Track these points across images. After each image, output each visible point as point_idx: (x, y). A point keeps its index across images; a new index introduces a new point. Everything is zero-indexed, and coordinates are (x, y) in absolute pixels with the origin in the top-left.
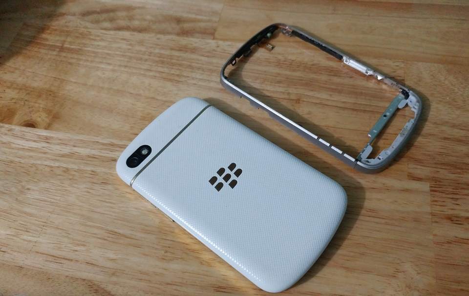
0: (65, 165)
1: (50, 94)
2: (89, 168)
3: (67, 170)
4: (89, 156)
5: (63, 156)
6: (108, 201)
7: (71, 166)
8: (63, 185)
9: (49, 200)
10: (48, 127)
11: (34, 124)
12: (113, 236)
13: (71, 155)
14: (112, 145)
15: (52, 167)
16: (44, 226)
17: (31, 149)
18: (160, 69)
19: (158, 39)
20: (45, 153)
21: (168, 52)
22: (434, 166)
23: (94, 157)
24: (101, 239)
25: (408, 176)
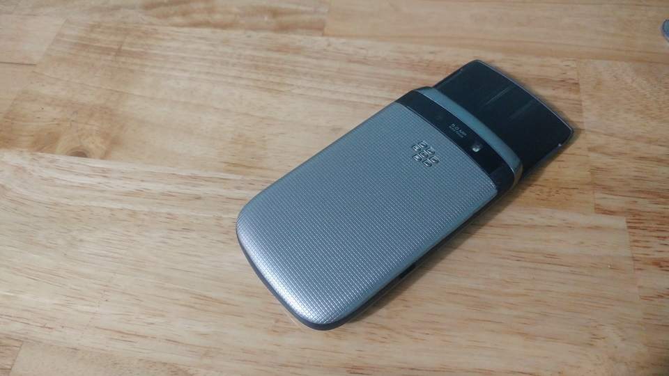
0: (130, 207)
1: (107, 112)
2: (164, 210)
3: (133, 214)
4: (163, 194)
5: (128, 194)
6: (192, 253)
7: (137, 208)
8: (129, 234)
9: (111, 254)
10: (105, 156)
11: (86, 153)
12: (202, 302)
13: (138, 193)
14: (195, 178)
15: (111, 210)
16: (105, 291)
17: (82, 187)
18: (254, 76)
19: (249, 37)
20: (102, 191)
21: (263, 54)
22: (629, 194)
23: (170, 195)
24: (186, 306)
25: (595, 209)
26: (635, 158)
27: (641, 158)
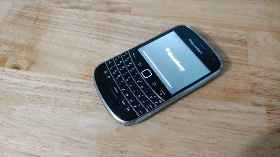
0: (38, 94)
1: (29, 48)
2: (54, 96)
3: (39, 98)
4: (53, 89)
5: (37, 88)
6: (65, 118)
7: (42, 95)
8: (37, 107)
9: (28, 117)
10: (27, 69)
11: (19, 67)
12: (69, 141)
14: (68, 81)
15: (29, 95)
16: (24, 134)
17: (16, 84)
18: (97, 33)
19: (96, 14)
20: (25, 86)
21: (102, 23)
22: (268, 96)
23: (56, 89)
24: (61, 143)
25: (252, 103)
26: (271, 79)
27: (274, 79)
